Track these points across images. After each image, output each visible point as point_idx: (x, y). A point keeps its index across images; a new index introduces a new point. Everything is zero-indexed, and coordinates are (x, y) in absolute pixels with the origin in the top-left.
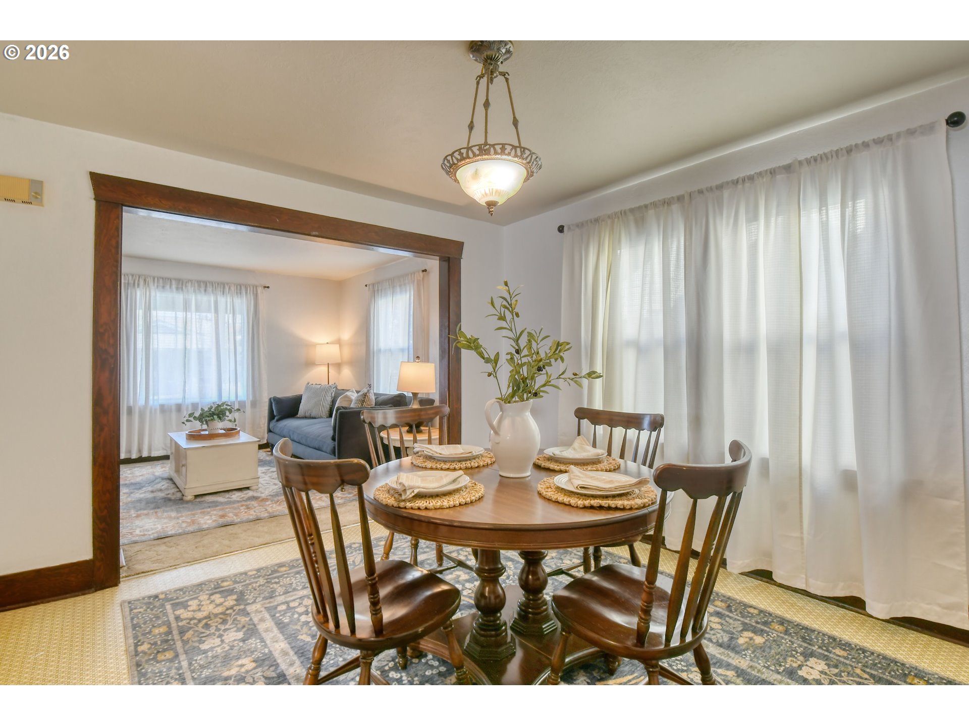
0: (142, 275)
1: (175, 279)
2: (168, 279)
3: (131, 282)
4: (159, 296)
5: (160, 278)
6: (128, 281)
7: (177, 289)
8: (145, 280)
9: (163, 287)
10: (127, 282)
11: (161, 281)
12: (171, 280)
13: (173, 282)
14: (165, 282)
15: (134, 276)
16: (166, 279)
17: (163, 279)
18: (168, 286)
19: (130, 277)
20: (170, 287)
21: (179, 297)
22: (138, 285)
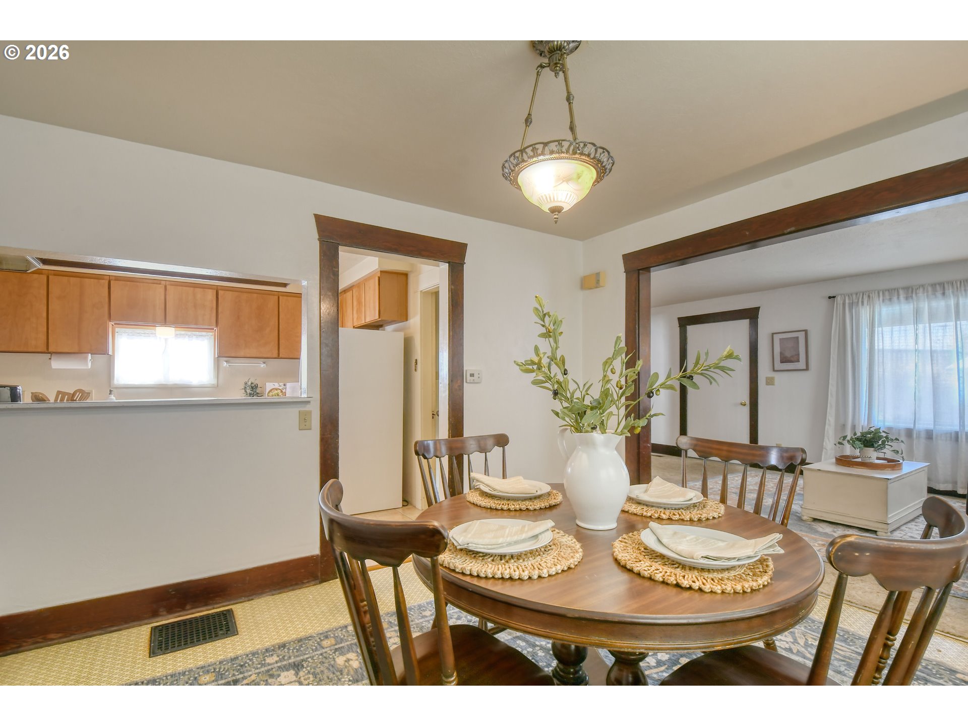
0: (866, 292)
1: (903, 288)
2: (895, 289)
3: (855, 301)
4: (885, 310)
5: (886, 290)
6: (853, 300)
7: (907, 298)
8: (869, 296)
9: (890, 299)
10: (851, 302)
11: (887, 293)
12: (898, 290)
13: (901, 292)
14: (890, 294)
15: (858, 294)
16: (892, 290)
17: (889, 290)
18: (895, 299)
19: (854, 296)
20: (898, 298)
21: (907, 308)
22: (863, 302)
